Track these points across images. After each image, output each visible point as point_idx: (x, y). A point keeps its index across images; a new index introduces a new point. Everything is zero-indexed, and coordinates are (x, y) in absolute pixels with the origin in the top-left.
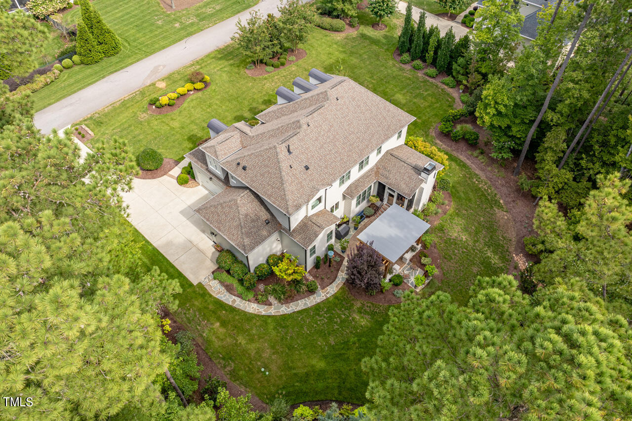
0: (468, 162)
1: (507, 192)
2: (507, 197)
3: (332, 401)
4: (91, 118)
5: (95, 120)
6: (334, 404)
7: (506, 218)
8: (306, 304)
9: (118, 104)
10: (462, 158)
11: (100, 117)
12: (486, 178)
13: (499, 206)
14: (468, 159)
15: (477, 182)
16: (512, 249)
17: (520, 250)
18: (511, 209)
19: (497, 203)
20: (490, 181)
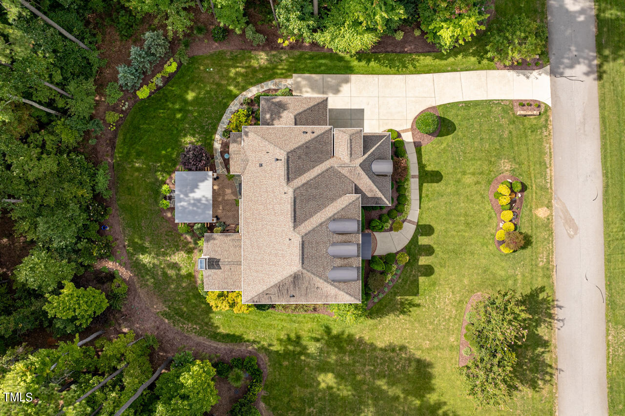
0: (214, 344)
1: (168, 334)
2: (165, 329)
3: (164, 85)
4: (546, 126)
5: (541, 128)
6: (161, 85)
7: (155, 307)
8: (223, 123)
9: (547, 160)
10: (222, 346)
11: (541, 134)
12: (191, 338)
13: (166, 314)
14: (216, 348)
15: (195, 326)
16: (135, 279)
17: (130, 283)
18: (156, 318)
19: (168, 316)
20: (186, 337)
